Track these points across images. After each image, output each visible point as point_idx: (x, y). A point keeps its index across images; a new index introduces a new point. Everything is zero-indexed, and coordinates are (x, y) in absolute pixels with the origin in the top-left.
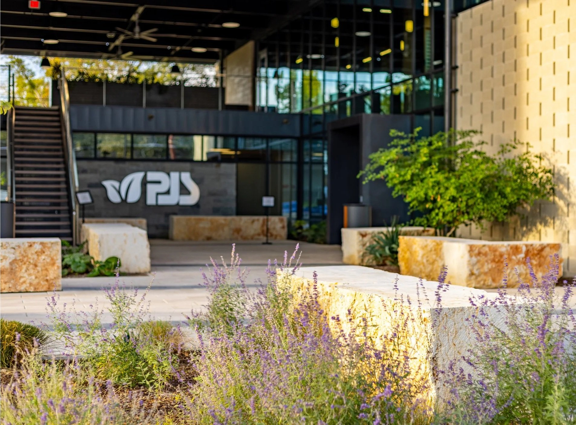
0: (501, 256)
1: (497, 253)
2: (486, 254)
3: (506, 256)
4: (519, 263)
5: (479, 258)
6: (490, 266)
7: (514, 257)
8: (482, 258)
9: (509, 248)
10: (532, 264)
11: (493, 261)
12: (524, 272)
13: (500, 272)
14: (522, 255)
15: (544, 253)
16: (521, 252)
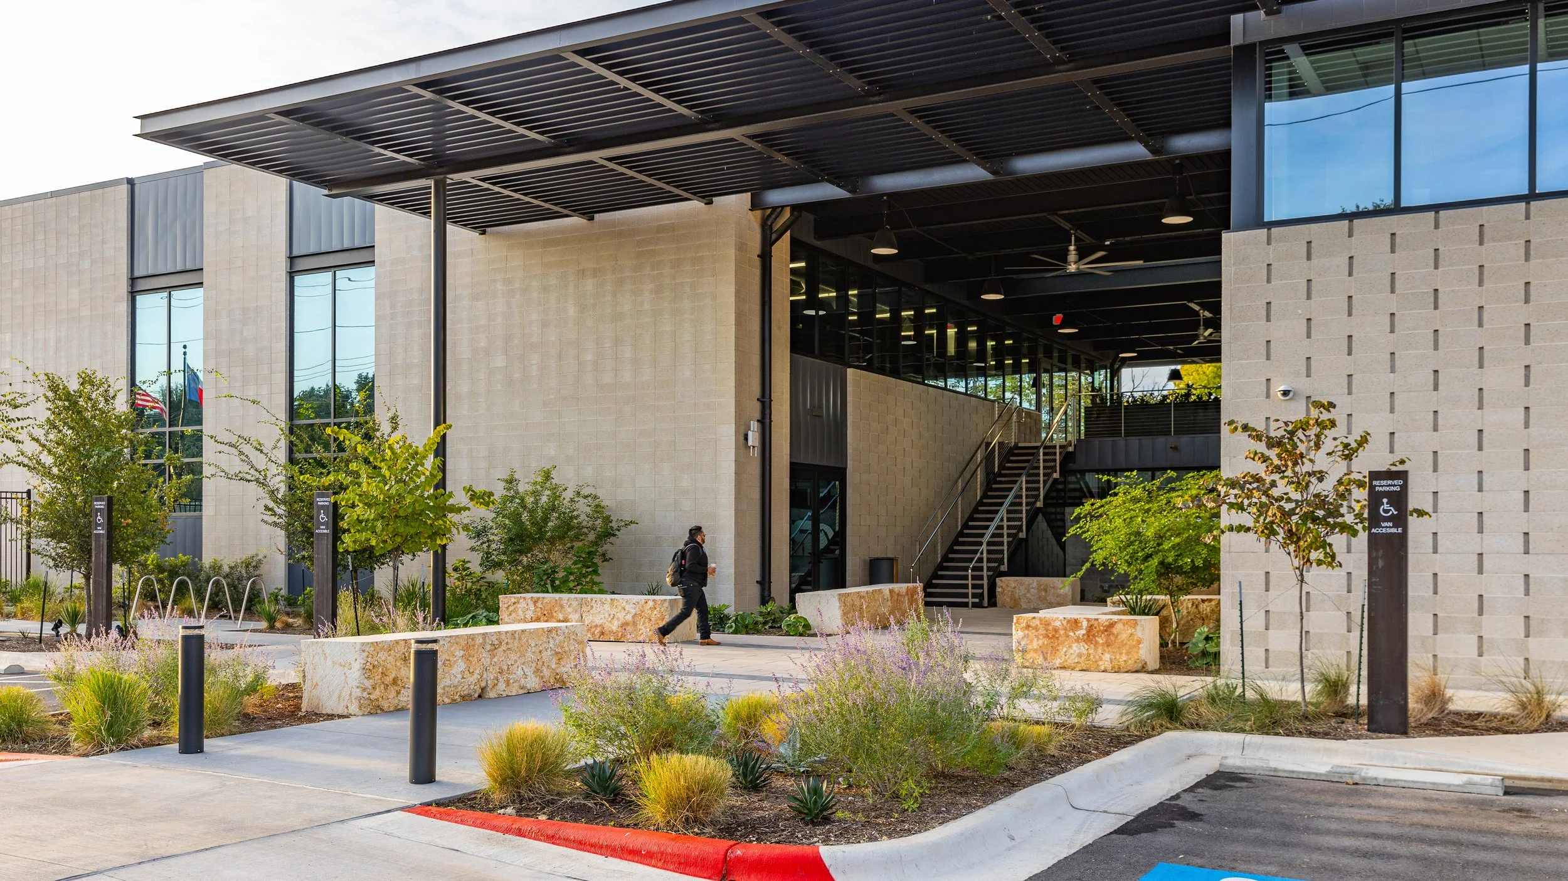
0: (1056, 630)
1: (1050, 628)
2: (1036, 628)
3: (1062, 632)
4: (1078, 640)
5: (1026, 632)
6: (1040, 642)
7: (1071, 634)
8: (1031, 633)
9: (1065, 623)
10: (1097, 642)
11: (1047, 636)
12: (1085, 652)
13: (1055, 650)
14: (1083, 632)
15: (1114, 631)
16: (1081, 628)
